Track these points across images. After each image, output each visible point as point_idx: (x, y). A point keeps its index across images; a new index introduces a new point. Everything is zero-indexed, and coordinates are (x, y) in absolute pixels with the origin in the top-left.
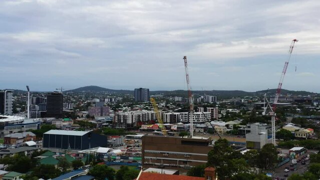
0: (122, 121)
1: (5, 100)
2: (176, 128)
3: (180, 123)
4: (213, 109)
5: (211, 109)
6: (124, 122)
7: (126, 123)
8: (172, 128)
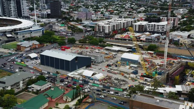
0: (101, 31)
1: (22, 6)
2: (144, 39)
3: (148, 33)
4: (175, 19)
5: (174, 19)
6: (103, 32)
7: (104, 33)
8: (141, 39)
